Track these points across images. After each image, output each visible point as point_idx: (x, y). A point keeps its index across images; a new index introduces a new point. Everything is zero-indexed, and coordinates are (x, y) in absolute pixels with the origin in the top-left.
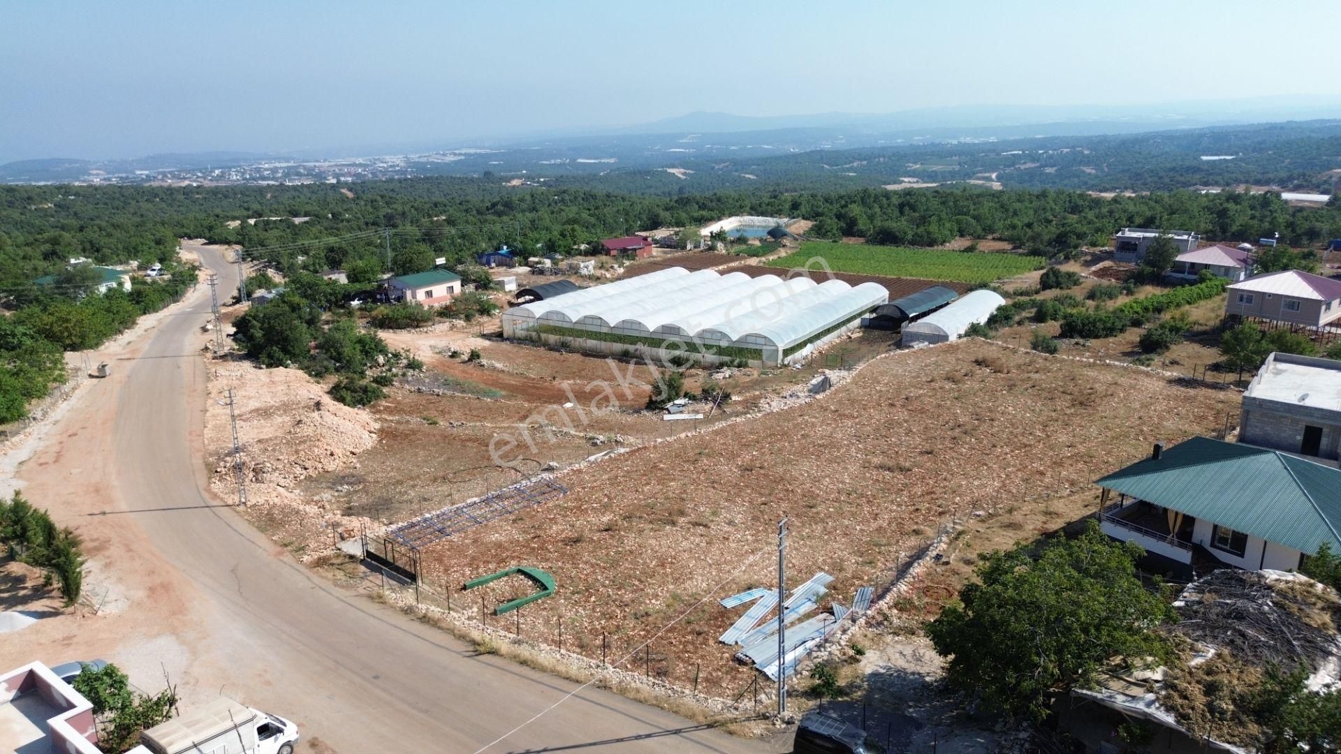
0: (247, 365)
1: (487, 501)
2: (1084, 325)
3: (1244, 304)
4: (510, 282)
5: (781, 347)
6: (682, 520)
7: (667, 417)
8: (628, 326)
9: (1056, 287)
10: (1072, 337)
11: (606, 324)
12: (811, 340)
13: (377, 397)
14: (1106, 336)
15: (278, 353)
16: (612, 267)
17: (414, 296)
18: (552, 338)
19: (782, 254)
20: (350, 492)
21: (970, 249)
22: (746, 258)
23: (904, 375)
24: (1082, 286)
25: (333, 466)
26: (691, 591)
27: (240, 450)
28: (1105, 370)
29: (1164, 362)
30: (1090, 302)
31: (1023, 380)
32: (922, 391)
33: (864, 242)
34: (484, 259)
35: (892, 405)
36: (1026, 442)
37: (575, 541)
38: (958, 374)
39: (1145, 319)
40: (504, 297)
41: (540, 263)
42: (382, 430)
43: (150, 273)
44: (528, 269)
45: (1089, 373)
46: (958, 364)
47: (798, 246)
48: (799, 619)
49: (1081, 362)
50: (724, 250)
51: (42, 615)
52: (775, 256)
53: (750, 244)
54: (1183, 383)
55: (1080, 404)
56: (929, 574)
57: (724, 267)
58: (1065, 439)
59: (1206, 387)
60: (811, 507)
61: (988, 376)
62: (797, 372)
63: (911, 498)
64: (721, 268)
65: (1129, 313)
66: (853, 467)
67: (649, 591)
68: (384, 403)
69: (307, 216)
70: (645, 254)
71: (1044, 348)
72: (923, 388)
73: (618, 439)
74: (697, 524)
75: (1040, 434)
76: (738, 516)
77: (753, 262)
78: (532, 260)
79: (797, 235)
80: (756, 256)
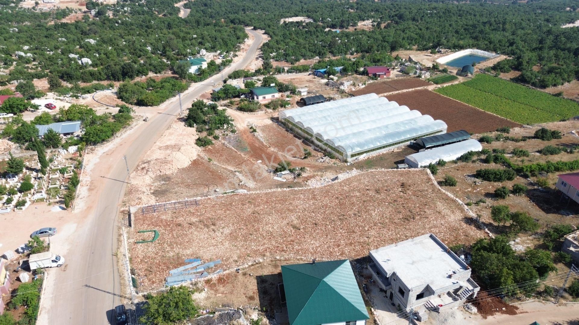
0: (183, 123)
1: (175, 203)
2: (485, 174)
3: (563, 186)
4: (304, 92)
5: (349, 153)
6: (213, 227)
7: (276, 178)
8: (309, 129)
9: (540, 139)
10: (477, 178)
11: (303, 126)
12: (366, 152)
13: (209, 144)
14: (495, 181)
15: (192, 122)
16: (358, 85)
17: (257, 98)
18: (290, 126)
19: (456, 82)
20: (163, 184)
21: (559, 95)
22: (431, 84)
23: (364, 183)
24: (560, 140)
25: (168, 172)
26: (184, 253)
27: (148, 162)
28: (448, 203)
29: (488, 206)
30: (538, 154)
31: (406, 199)
32: (358, 194)
33: (511, 79)
34: (316, 73)
35: (337, 198)
36: (355, 230)
37: (180, 225)
38: (385, 188)
39: (533, 175)
40: (298, 98)
41: (332, 79)
42: (194, 161)
43: (220, 57)
44: (327, 81)
45: (439, 203)
46: (395, 183)
47: (473, 77)
48: (194, 273)
49: (447, 195)
50: (429, 77)
51: (63, 209)
52: (450, 84)
53: (451, 72)
54: (469, 221)
55: (406, 219)
56: (229, 274)
57: (413, 89)
58: (372, 233)
59: (475, 226)
60: (251, 235)
61: (394, 193)
62: (346, 167)
63: (284, 241)
64: (410, 90)
65: (527, 171)
66: (285, 222)
67: (175, 249)
68: (210, 147)
69: (312, 18)
70: (385, 77)
71: (448, 183)
72: (360, 193)
73: (247, 185)
74: (213, 230)
75: (366, 229)
76: (227, 231)
77: (431, 88)
78: (331, 76)
79: (480, 69)
80: (437, 83)
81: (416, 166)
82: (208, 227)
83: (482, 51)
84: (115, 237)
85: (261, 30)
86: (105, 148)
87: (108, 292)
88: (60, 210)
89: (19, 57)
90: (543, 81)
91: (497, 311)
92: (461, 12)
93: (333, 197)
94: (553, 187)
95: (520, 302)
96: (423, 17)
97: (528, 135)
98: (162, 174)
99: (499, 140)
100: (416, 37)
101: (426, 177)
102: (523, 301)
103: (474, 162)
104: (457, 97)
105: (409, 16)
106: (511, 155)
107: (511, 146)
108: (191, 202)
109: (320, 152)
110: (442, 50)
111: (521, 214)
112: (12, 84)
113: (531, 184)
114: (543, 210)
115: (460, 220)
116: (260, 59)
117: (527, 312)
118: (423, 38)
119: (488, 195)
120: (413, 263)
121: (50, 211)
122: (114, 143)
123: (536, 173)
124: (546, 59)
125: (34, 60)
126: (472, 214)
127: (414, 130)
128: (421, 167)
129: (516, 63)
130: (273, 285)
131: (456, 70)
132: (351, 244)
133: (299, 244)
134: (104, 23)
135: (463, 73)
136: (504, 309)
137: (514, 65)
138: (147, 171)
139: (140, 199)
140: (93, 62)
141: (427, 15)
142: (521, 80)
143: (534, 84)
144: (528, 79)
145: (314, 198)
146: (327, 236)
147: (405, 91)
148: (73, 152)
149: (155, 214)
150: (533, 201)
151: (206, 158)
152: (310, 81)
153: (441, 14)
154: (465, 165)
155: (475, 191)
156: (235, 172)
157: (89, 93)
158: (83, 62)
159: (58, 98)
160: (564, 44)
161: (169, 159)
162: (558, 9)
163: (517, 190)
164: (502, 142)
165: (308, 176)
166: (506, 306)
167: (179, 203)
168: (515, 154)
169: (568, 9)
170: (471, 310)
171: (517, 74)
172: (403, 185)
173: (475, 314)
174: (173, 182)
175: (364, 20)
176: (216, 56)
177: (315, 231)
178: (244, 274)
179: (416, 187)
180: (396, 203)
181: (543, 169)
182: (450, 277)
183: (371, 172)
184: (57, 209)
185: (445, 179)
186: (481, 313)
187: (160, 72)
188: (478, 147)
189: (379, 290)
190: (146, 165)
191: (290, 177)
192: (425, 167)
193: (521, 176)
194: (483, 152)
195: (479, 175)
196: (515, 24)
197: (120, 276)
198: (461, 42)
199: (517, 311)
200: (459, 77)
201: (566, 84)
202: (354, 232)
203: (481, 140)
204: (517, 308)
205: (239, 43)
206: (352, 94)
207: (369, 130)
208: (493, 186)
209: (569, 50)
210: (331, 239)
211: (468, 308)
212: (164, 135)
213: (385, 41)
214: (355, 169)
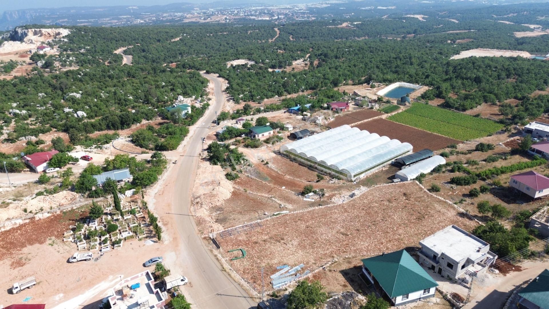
0: (208, 163)
1: (243, 227)
2: (457, 180)
3: (514, 184)
4: (290, 128)
5: (353, 174)
6: (282, 241)
7: (305, 199)
8: (312, 158)
9: (481, 151)
10: (452, 184)
11: (306, 156)
13: (237, 178)
14: (465, 185)
15: (216, 161)
16: (329, 119)
17: (258, 136)
18: (293, 156)
19: (400, 111)
20: (219, 214)
21: (477, 116)
22: (383, 114)
23: (377, 196)
24: (494, 150)
25: (218, 204)
26: (272, 263)
27: (199, 197)
28: (442, 204)
29: (469, 203)
30: (484, 162)
31: (412, 205)
32: (376, 205)
33: (438, 105)
34: (290, 111)
35: (363, 209)
36: (388, 231)
37: (256, 243)
38: (394, 198)
39: (489, 178)
40: (287, 133)
41: (306, 115)
42: (233, 192)
43: (197, 102)
44: (302, 117)
45: (436, 205)
46: (398, 193)
47: (411, 105)
48: (289, 276)
49: (439, 199)
50: (378, 108)
51: (155, 242)
52: (396, 113)
53: (392, 102)
54: (462, 215)
55: (419, 219)
56: (319, 272)
57: (372, 119)
58: (401, 232)
59: (467, 218)
60: (314, 243)
61: (402, 201)
62: (354, 185)
63: (341, 245)
64: (370, 120)
65: (483, 175)
66: (334, 232)
67: (264, 261)
68: (238, 180)
69: (253, 60)
70: (346, 110)
71: (434, 189)
72: (377, 203)
73: (286, 207)
74: (285, 243)
75: (395, 229)
76: (295, 243)
77: (384, 116)
78: (305, 113)
79: (413, 99)
80: (387, 113)
81: (406, 179)
82: (279, 242)
83: (408, 84)
84: (214, 258)
85: (214, 73)
86: (154, 190)
87: (239, 297)
88: (153, 243)
89: (14, 115)
90: (463, 106)
91: (510, 270)
92: (371, 49)
93: (359, 209)
94: (505, 185)
95: (520, 263)
96: (343, 54)
97: (470, 149)
98: (213, 206)
99: (453, 155)
100: (349, 73)
101: (417, 187)
102: (522, 262)
103: (444, 172)
104: (406, 123)
105: (333, 54)
106: (467, 165)
107: (463, 158)
108: (255, 224)
109: (326, 175)
110: (376, 84)
111: (498, 206)
112: (21, 140)
113: (489, 184)
114: (505, 202)
115: (455, 215)
116: (231, 101)
117: (527, 269)
118: (354, 74)
119: (464, 195)
120: (451, 245)
121: (144, 245)
122: (159, 185)
123: (490, 176)
124: (457, 87)
125: (30, 116)
126: (462, 210)
127: (390, 152)
128: (411, 180)
129: (437, 92)
130: (354, 275)
131: (395, 100)
132: (390, 241)
133: (354, 246)
134: (68, 76)
135: (402, 103)
136: (513, 268)
137: (436, 94)
138: (201, 204)
139: (212, 227)
140: (87, 114)
141: (346, 52)
142: (447, 105)
143: (457, 109)
144: (452, 105)
145: (346, 211)
146: (370, 237)
147: (366, 121)
148: (130, 196)
149: (232, 237)
150: (497, 197)
151: (242, 189)
152: (288, 118)
153: (357, 51)
154: (439, 175)
155: (455, 194)
156: (271, 197)
157: (108, 143)
158: (79, 115)
159: (86, 150)
160: (465, 74)
161: (214, 192)
162: (442, 42)
163: (483, 190)
164: (456, 156)
165: (330, 196)
166: (514, 266)
167: (246, 226)
168: (470, 164)
169: (449, 41)
170: (495, 272)
171: (441, 101)
172: (405, 194)
173: (498, 274)
174: (226, 211)
175: (296, 60)
176: (193, 101)
177: (359, 235)
178: (330, 271)
179: (415, 195)
180: (406, 208)
181: (493, 173)
182: (478, 251)
183: (378, 187)
184: (149, 242)
185: (432, 187)
186: (502, 273)
187: (151, 119)
188: (443, 161)
189: (428, 269)
190: (198, 200)
191: (317, 197)
192: (414, 179)
193: (481, 179)
194: (447, 164)
195: (453, 181)
196: (419, 58)
197: (240, 285)
198: (389, 77)
199: (522, 269)
200: (400, 106)
201: (479, 107)
202: (387, 232)
203: (442, 155)
204: (521, 267)
205: (204, 87)
206: (329, 127)
207: (359, 155)
208: (465, 189)
209: (470, 78)
210: (374, 239)
211: (493, 271)
212: (198, 173)
213: (325, 79)
214: (362, 186)
